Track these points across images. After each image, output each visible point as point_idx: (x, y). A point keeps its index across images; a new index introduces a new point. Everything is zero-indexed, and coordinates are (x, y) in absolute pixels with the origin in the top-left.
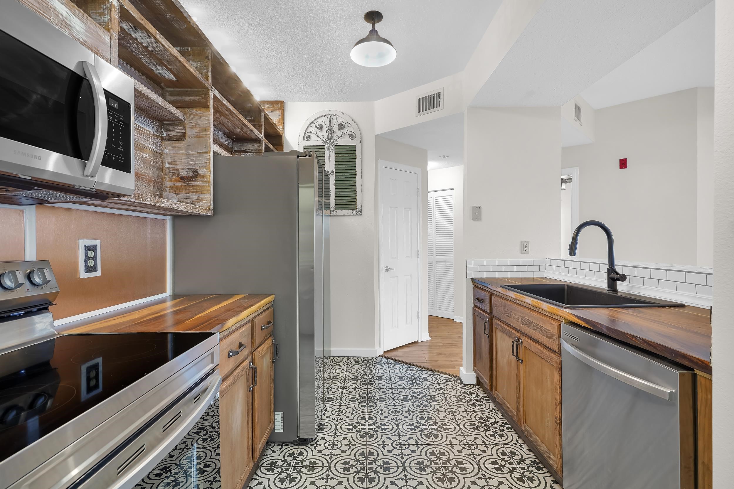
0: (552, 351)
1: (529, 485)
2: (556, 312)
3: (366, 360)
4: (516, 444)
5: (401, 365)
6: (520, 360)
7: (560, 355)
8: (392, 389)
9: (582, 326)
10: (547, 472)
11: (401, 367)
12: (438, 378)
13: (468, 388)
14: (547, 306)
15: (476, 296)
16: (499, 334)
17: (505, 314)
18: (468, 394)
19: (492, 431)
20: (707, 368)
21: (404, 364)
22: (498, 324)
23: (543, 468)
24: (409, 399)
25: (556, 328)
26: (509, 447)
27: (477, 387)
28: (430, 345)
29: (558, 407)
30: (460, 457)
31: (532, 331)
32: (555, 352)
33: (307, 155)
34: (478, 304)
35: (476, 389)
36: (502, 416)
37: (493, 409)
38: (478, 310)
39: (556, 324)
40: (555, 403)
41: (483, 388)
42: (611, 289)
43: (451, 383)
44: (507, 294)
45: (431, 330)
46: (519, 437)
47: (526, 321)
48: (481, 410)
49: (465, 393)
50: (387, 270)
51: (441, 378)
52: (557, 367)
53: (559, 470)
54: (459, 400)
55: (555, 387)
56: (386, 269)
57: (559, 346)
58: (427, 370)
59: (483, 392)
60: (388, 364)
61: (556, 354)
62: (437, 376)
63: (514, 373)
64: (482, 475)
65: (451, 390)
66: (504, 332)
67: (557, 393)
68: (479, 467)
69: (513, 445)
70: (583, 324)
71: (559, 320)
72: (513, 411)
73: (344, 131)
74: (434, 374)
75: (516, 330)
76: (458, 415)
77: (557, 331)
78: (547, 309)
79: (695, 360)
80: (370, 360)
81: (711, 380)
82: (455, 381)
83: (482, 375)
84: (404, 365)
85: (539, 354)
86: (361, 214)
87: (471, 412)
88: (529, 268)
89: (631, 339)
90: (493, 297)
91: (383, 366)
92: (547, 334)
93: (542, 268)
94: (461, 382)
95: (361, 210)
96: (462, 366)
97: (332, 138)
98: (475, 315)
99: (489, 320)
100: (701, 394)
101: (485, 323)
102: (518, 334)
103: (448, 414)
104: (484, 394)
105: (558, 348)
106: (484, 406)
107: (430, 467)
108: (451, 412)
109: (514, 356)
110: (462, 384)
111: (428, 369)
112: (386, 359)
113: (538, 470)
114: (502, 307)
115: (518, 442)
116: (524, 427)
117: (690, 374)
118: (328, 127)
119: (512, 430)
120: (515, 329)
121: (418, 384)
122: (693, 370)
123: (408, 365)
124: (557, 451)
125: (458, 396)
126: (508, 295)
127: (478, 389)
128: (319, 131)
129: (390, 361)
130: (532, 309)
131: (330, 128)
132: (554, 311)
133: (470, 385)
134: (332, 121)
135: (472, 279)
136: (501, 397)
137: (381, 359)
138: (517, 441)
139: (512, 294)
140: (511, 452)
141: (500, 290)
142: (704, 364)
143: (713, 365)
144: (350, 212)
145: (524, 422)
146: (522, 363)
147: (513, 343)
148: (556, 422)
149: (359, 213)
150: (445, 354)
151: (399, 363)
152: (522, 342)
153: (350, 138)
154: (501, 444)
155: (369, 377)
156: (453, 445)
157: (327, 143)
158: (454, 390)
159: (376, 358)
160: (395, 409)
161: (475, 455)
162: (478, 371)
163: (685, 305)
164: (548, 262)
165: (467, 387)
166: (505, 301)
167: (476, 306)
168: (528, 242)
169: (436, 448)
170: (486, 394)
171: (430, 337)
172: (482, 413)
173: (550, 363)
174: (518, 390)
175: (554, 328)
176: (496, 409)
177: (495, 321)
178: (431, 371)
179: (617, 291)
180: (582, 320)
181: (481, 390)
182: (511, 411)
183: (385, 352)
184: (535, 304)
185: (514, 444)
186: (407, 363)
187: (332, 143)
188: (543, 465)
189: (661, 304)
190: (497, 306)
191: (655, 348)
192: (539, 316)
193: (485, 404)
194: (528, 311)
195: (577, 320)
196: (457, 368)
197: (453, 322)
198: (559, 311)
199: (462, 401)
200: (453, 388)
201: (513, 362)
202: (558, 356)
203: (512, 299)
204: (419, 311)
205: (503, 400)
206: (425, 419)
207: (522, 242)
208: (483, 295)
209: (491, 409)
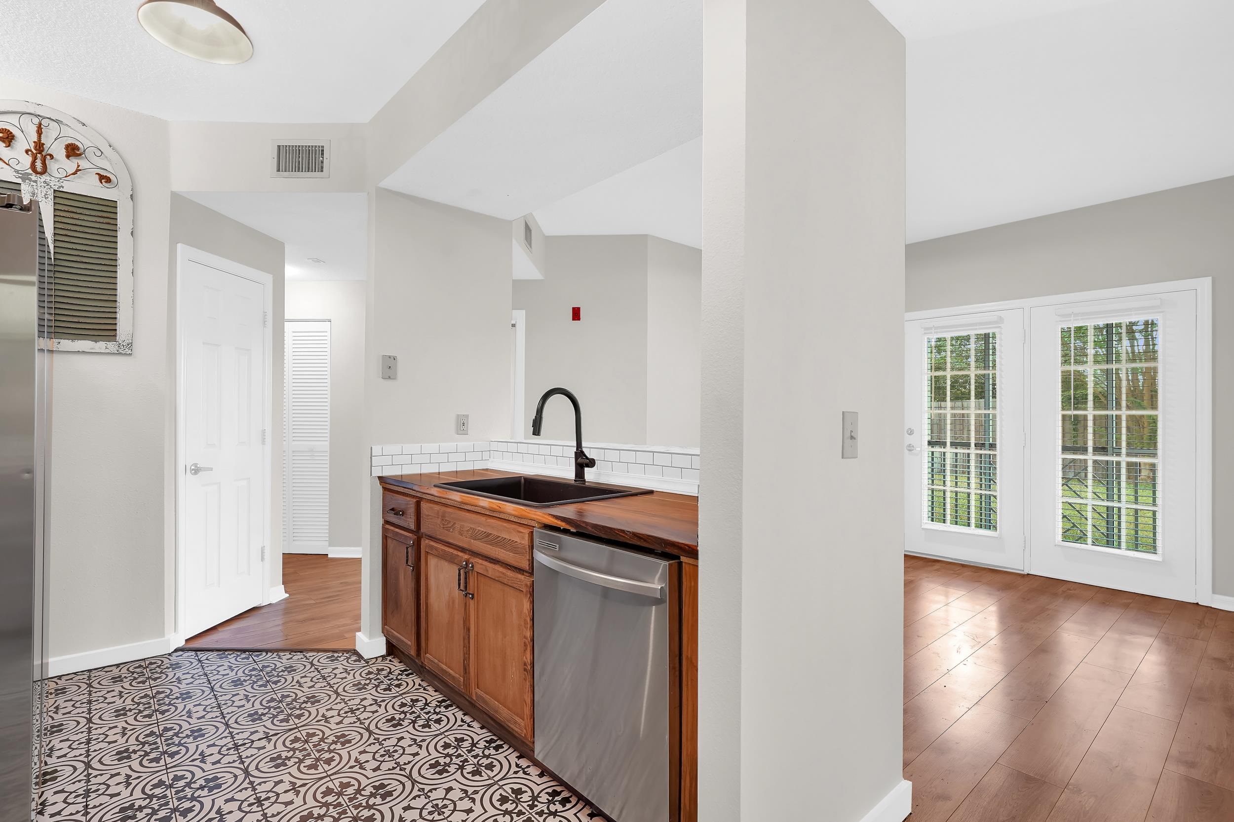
0: (520, 570)
1: (488, 776)
2: (526, 514)
3: (140, 666)
4: (462, 726)
5: (232, 658)
6: (470, 594)
7: (531, 574)
8: (219, 706)
9: (562, 528)
10: (509, 748)
11: (233, 661)
12: (315, 662)
13: (373, 664)
14: (513, 507)
15: (389, 505)
16: (433, 562)
17: (444, 528)
18: (375, 674)
19: (424, 718)
20: (693, 552)
21: (239, 654)
22: (431, 547)
23: (503, 744)
24: (261, 715)
25: (527, 537)
26: (454, 734)
27: (389, 658)
28: (287, 608)
29: (529, 646)
30: (377, 778)
31: (490, 546)
32: (523, 571)
33: (14, 205)
34: (392, 518)
35: (388, 662)
36: (436, 691)
37: (420, 685)
38: (392, 528)
39: (526, 531)
40: (525, 643)
41: (398, 658)
42: (579, 478)
43: (342, 663)
44: (447, 497)
45: (287, 581)
46: (465, 715)
47: (481, 533)
48: (400, 693)
49: (370, 673)
50: (196, 470)
51: (322, 659)
52: (527, 591)
53: (529, 736)
54: (360, 687)
55: (525, 620)
56: (193, 470)
57: (530, 562)
58: (290, 654)
59: (400, 664)
60: (200, 661)
61: (525, 573)
62: (311, 659)
63: (459, 618)
64: (419, 790)
65: (344, 675)
66: (443, 556)
67: (526, 628)
68: (411, 781)
69: (459, 728)
70: (563, 525)
71: (530, 526)
72: (457, 676)
73: (84, 164)
74: (306, 657)
75: (463, 550)
76: (363, 712)
77: (527, 542)
78: (513, 512)
79: (683, 546)
80: (151, 663)
81: (697, 566)
82: (348, 658)
83: (399, 636)
84: (238, 656)
85: (501, 579)
86: (130, 352)
87: (385, 700)
88: (469, 457)
89: (620, 535)
90: (424, 506)
91: (188, 668)
92: (513, 547)
93: (486, 455)
94: (360, 657)
95: (130, 345)
96: (359, 630)
97: (44, 171)
98: (386, 538)
99: (413, 543)
100: (685, 583)
101: (407, 548)
102: (466, 557)
103: (345, 717)
104: (402, 667)
105: (529, 565)
106: (405, 684)
107: (327, 816)
108: (350, 711)
109: (461, 590)
110: (362, 661)
111: (291, 651)
112: (193, 653)
113: (497, 751)
114: (438, 518)
115: (465, 722)
116: (476, 693)
117: (676, 564)
118: (34, 142)
119: (454, 707)
120: (460, 549)
121: (276, 683)
122: (679, 558)
123: (247, 653)
124: (527, 711)
125: (357, 682)
126: (450, 497)
127: (390, 661)
128: (5, 145)
129: (203, 656)
130: (490, 515)
131: (39, 146)
132: (524, 513)
133: (376, 658)
134: (47, 132)
135: (380, 478)
136: (436, 661)
137: (181, 656)
138: (462, 721)
139: (456, 496)
140: (456, 739)
141: (435, 491)
142: (690, 549)
143: (700, 549)
144: (101, 346)
145: (476, 687)
146: (473, 599)
147: (459, 571)
148: (525, 670)
149: (127, 350)
150: (322, 618)
151: (226, 653)
152: (473, 566)
153: (102, 183)
154: (441, 734)
155: (155, 700)
156: (363, 763)
157: (30, 180)
158: (349, 674)
159: (167, 656)
160: (234, 741)
161: (403, 765)
162: (392, 631)
163: (654, 491)
164: (494, 446)
165: (370, 663)
166: (444, 508)
167: (387, 522)
168: (467, 416)
169: (332, 780)
170: (405, 666)
171: (286, 592)
172: (404, 696)
173: (517, 589)
174: (466, 641)
175: (523, 538)
176: (424, 684)
177: (425, 542)
178: (299, 653)
179: (585, 481)
180: (562, 521)
181: (396, 662)
182: (453, 677)
183: (187, 641)
184: (495, 506)
185: (459, 726)
186: (244, 651)
187: (45, 182)
188: (502, 740)
189: (634, 492)
190: (430, 517)
191: (645, 540)
192: (500, 523)
193: (406, 682)
194: (483, 519)
195: (556, 521)
196: (347, 635)
197: (327, 560)
198: (530, 512)
199: (367, 687)
200: (346, 671)
201: (457, 601)
202: (528, 576)
203: (456, 504)
204: (264, 547)
205: (440, 664)
206: (303, 739)
207: (458, 416)
208: (403, 502)
209: (417, 686)
